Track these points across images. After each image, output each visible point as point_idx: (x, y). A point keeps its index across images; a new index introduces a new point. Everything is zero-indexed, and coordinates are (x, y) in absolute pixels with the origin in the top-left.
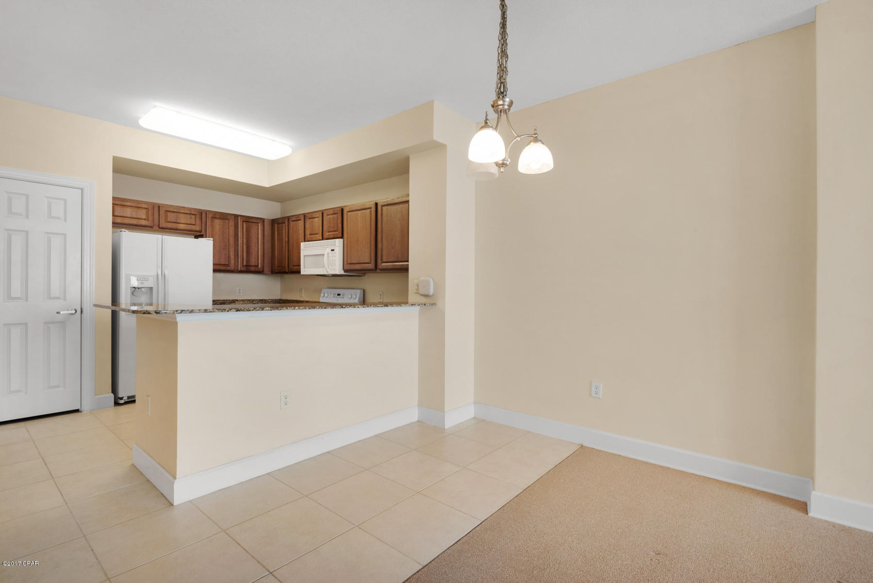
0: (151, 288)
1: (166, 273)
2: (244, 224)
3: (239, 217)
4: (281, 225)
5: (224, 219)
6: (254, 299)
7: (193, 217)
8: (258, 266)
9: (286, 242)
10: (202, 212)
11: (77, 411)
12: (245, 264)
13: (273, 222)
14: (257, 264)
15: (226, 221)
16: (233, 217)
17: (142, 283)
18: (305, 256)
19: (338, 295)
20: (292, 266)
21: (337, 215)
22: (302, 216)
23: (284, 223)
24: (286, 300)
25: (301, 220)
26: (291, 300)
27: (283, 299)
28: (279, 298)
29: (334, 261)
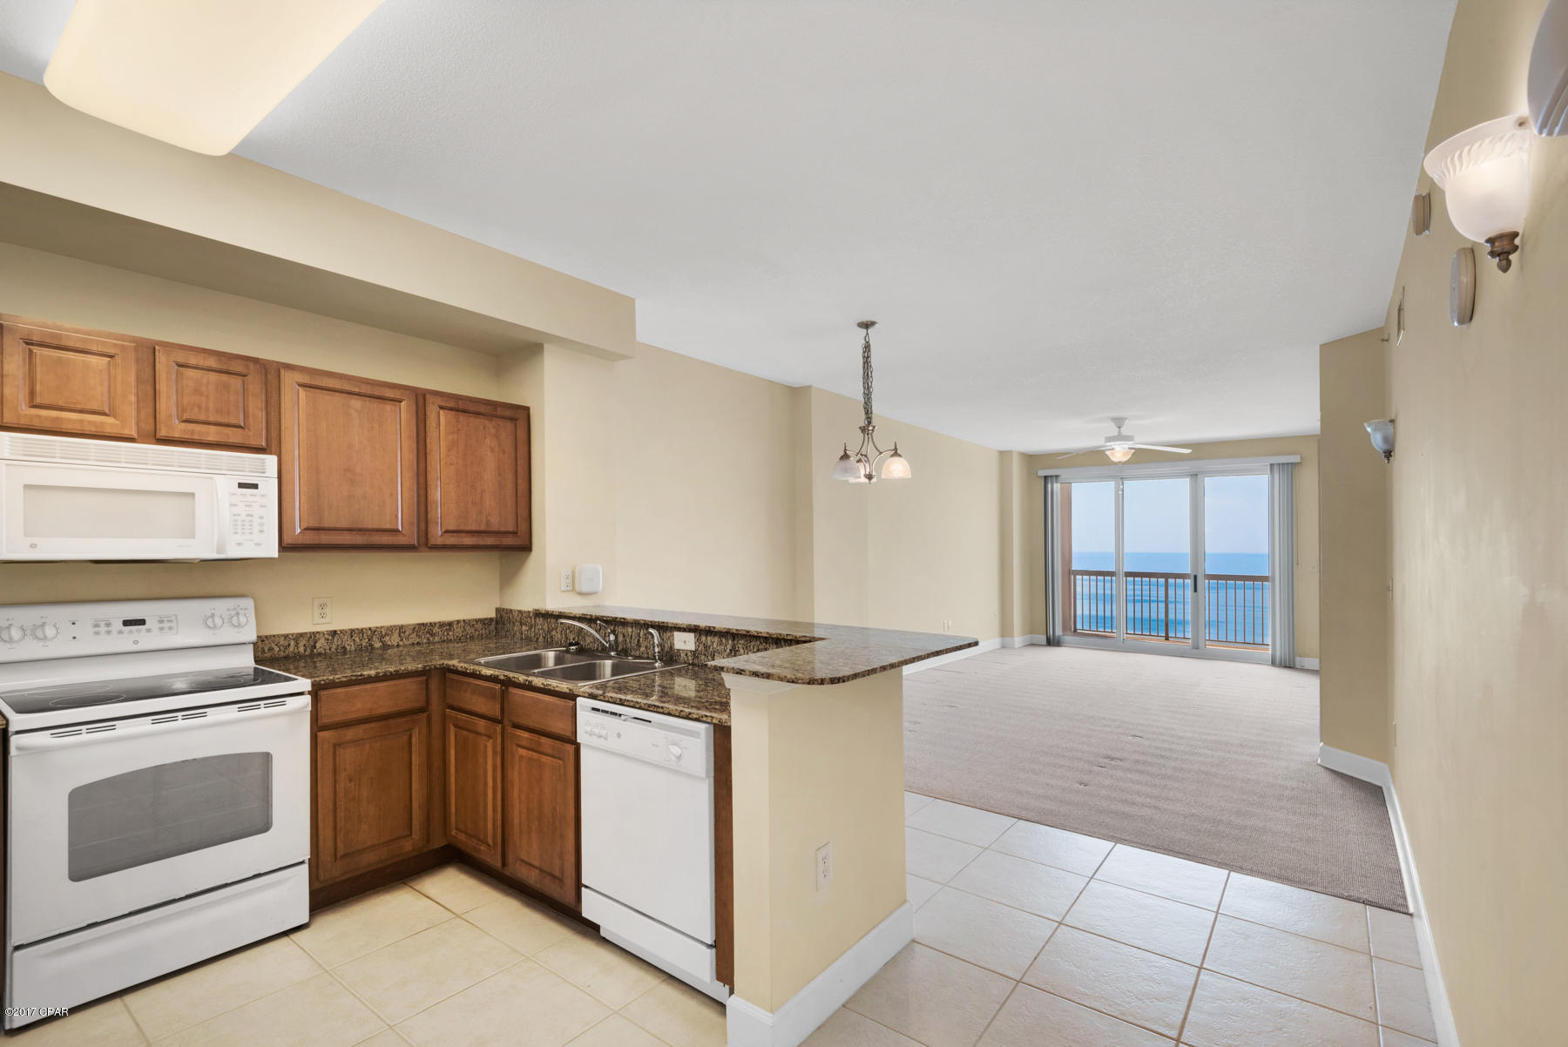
18: (27, 487)
19: (127, 623)
21: (244, 381)
29: (256, 519)
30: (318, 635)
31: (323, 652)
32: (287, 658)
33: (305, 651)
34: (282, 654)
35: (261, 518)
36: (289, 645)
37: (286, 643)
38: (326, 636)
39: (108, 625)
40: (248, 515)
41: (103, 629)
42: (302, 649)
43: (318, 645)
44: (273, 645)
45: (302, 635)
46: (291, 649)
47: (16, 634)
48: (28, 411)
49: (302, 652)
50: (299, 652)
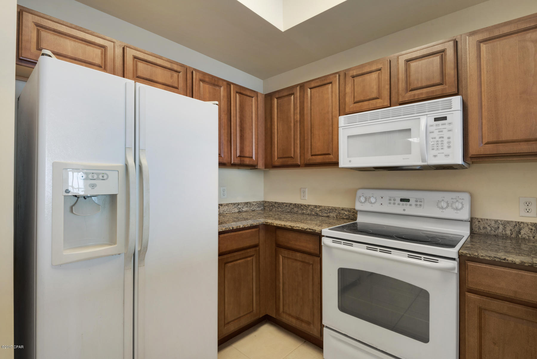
0: (113, 198)
2: (237, 95)
3: (232, 86)
4: (286, 99)
5: (214, 85)
6: (240, 202)
7: (175, 75)
8: (252, 158)
9: (295, 121)
10: (187, 69)
12: (238, 154)
13: (269, 97)
14: (251, 154)
15: (217, 88)
16: (225, 83)
17: (93, 186)
18: (349, 137)
19: (402, 200)
20: (312, 155)
21: (442, 55)
22: (336, 77)
23: (293, 94)
24: (276, 203)
25: (331, 83)
26: (283, 203)
27: (268, 202)
28: (263, 200)
29: (446, 140)
30: (522, 225)
31: (527, 238)
32: (496, 236)
33: (511, 234)
34: (493, 233)
35: (449, 138)
36: (499, 227)
37: (496, 226)
38: (531, 227)
39: (394, 200)
40: (440, 138)
41: (392, 202)
42: (508, 232)
43: (522, 232)
44: (486, 226)
45: (508, 222)
46: (500, 230)
47: (363, 199)
48: (352, 106)
49: (509, 234)
50: (506, 234)
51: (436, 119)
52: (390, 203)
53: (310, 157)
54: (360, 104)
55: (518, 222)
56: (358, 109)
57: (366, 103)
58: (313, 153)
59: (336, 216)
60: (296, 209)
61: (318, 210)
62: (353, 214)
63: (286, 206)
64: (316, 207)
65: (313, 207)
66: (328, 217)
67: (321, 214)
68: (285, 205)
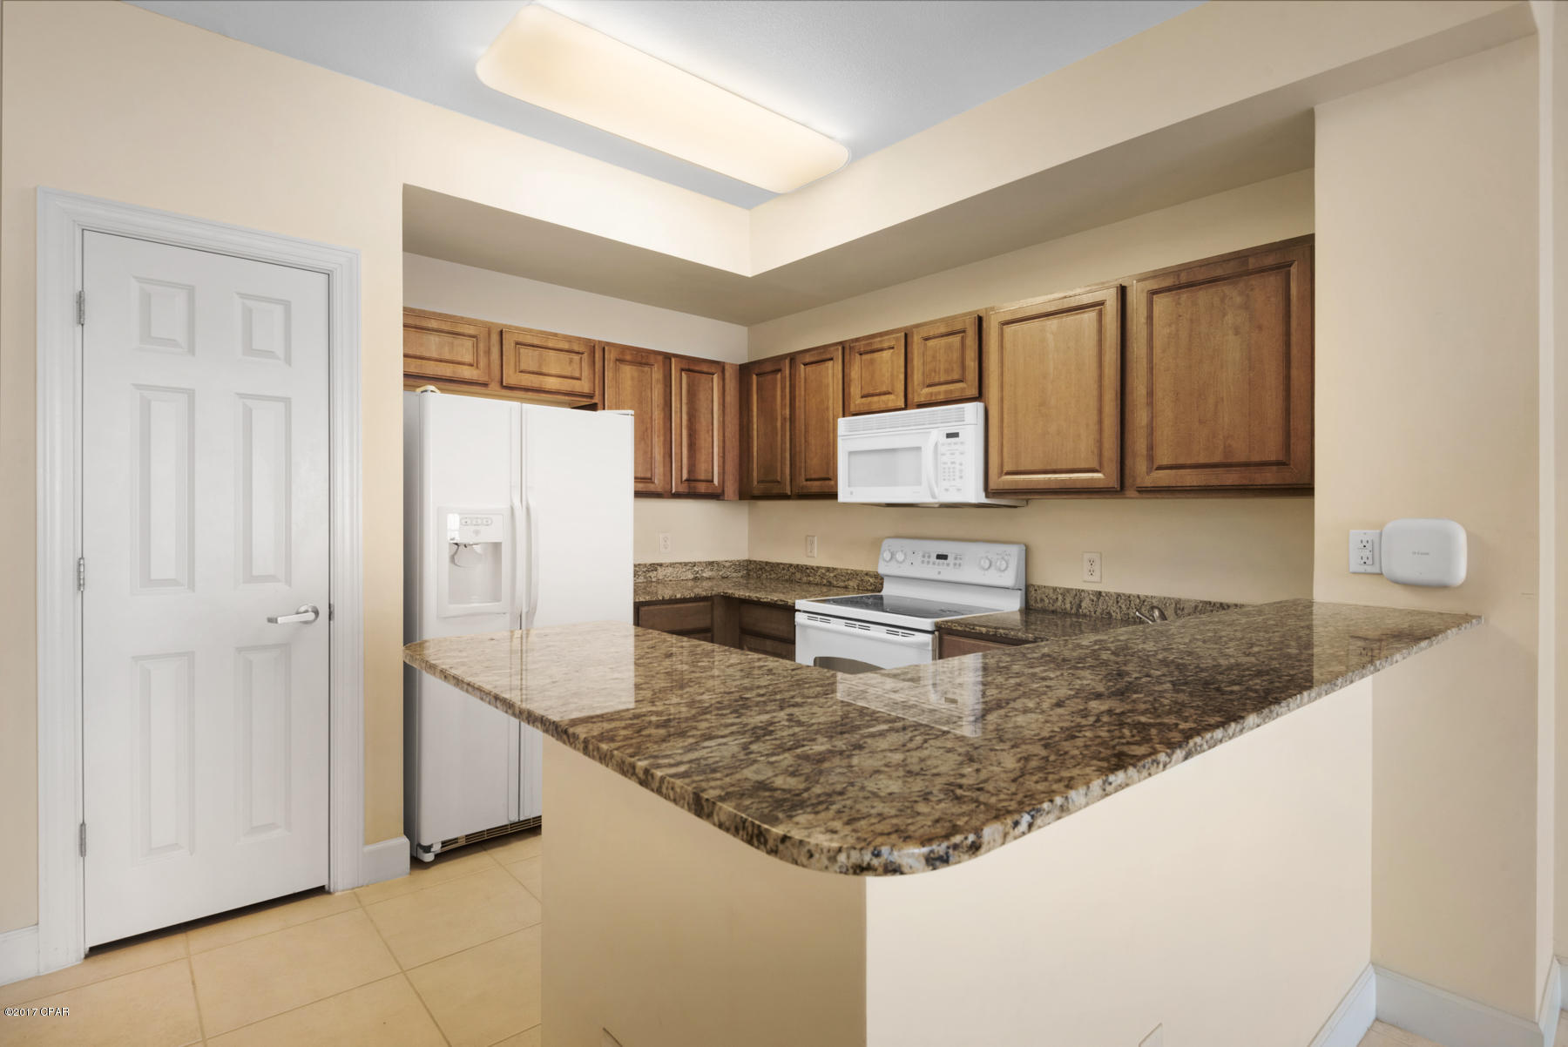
0: (497, 546)
1: (532, 504)
2: (684, 375)
3: (673, 360)
4: (770, 377)
5: (641, 364)
6: (697, 560)
7: (576, 358)
8: (712, 481)
9: (784, 419)
10: (594, 347)
11: (320, 891)
12: (685, 476)
13: (745, 370)
14: (710, 474)
15: (646, 369)
16: (660, 358)
17: (477, 532)
18: (850, 453)
19: (938, 557)
20: (807, 480)
21: (963, 337)
22: (838, 349)
23: (779, 370)
24: (767, 563)
25: (832, 359)
26: (778, 564)
27: (755, 561)
28: (747, 558)
29: (957, 466)
30: (1083, 594)
31: (1088, 613)
32: (1054, 612)
33: (1071, 609)
34: (1051, 608)
35: (961, 464)
36: (1057, 599)
37: (1055, 597)
38: (1092, 596)
39: (929, 557)
40: (952, 463)
41: (926, 559)
42: (1068, 606)
43: (1083, 605)
44: (1044, 596)
45: (1068, 590)
46: (1059, 603)
47: (887, 555)
48: (859, 401)
49: (1069, 609)
50: (1065, 609)
51: (949, 436)
52: (923, 562)
53: (805, 483)
54: (870, 399)
55: (1079, 590)
56: (866, 409)
57: (876, 399)
58: (808, 477)
59: (858, 586)
60: (798, 575)
61: (832, 575)
62: (878, 581)
63: (784, 569)
64: (828, 569)
65: (823, 571)
66: (846, 587)
67: (835, 583)
68: (781, 566)
